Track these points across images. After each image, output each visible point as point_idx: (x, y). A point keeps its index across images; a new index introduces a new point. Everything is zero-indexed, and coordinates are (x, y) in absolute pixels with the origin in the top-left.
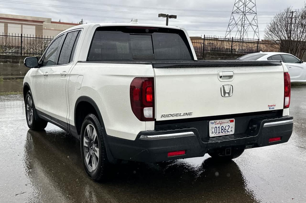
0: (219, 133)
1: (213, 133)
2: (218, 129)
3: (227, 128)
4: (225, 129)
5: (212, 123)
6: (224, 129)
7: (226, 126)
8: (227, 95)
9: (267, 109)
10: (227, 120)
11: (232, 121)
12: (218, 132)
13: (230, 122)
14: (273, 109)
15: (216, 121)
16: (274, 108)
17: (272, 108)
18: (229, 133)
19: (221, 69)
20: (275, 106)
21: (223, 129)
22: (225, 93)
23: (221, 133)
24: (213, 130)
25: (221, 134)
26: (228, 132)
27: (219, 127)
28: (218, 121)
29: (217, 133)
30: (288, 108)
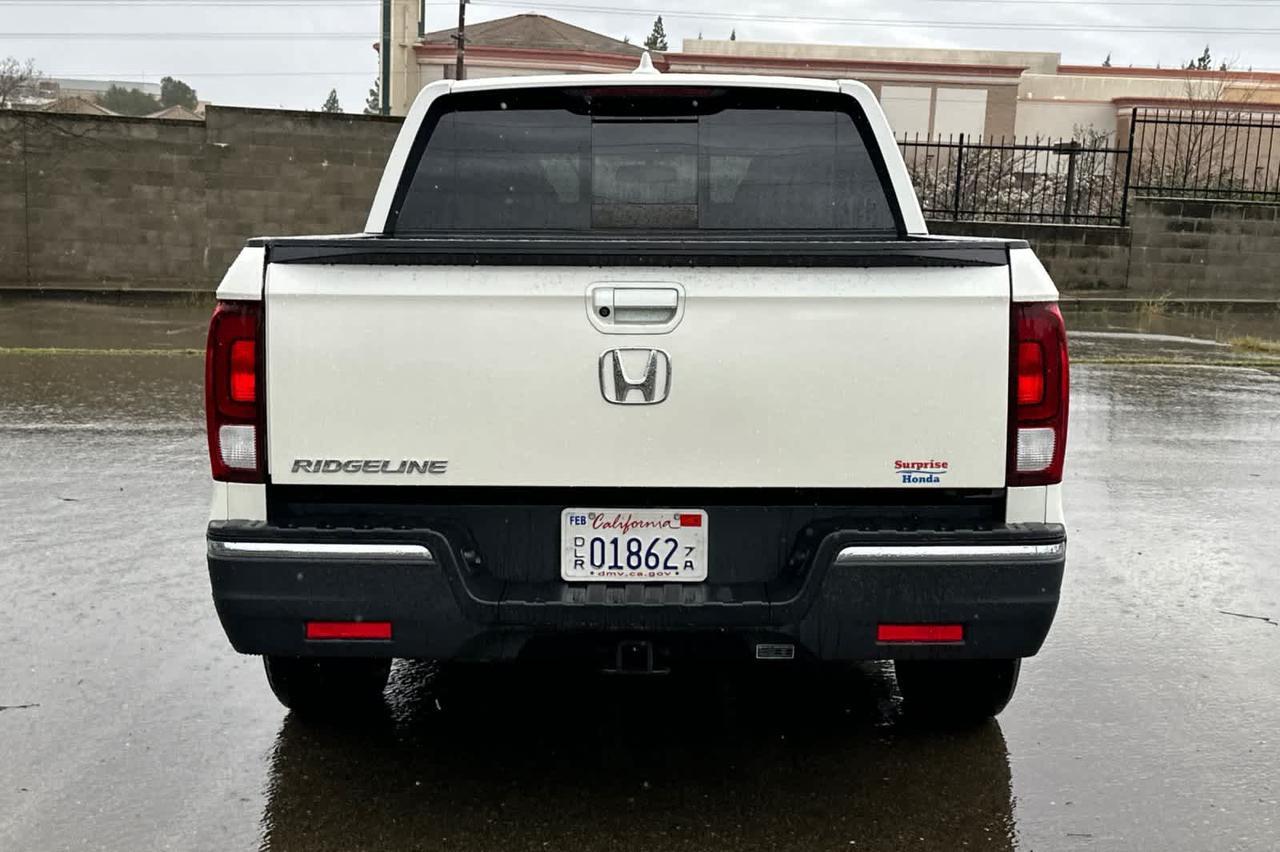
0: (616, 566)
1: (578, 563)
2: (609, 548)
3: (661, 550)
4: (649, 554)
5: (575, 520)
6: (643, 554)
7: (657, 540)
8: (634, 396)
9: (894, 480)
10: (668, 513)
11: (687, 521)
12: (610, 561)
13: (682, 524)
14: (930, 480)
15: (597, 511)
16: (937, 480)
17: (927, 476)
18: (673, 572)
19: (609, 274)
20: (941, 469)
21: (637, 554)
22: (622, 388)
23: (627, 570)
24: (585, 552)
25: (626, 575)
26: (666, 567)
27: (615, 542)
28: (609, 514)
29: (605, 568)
30: (1046, 485)
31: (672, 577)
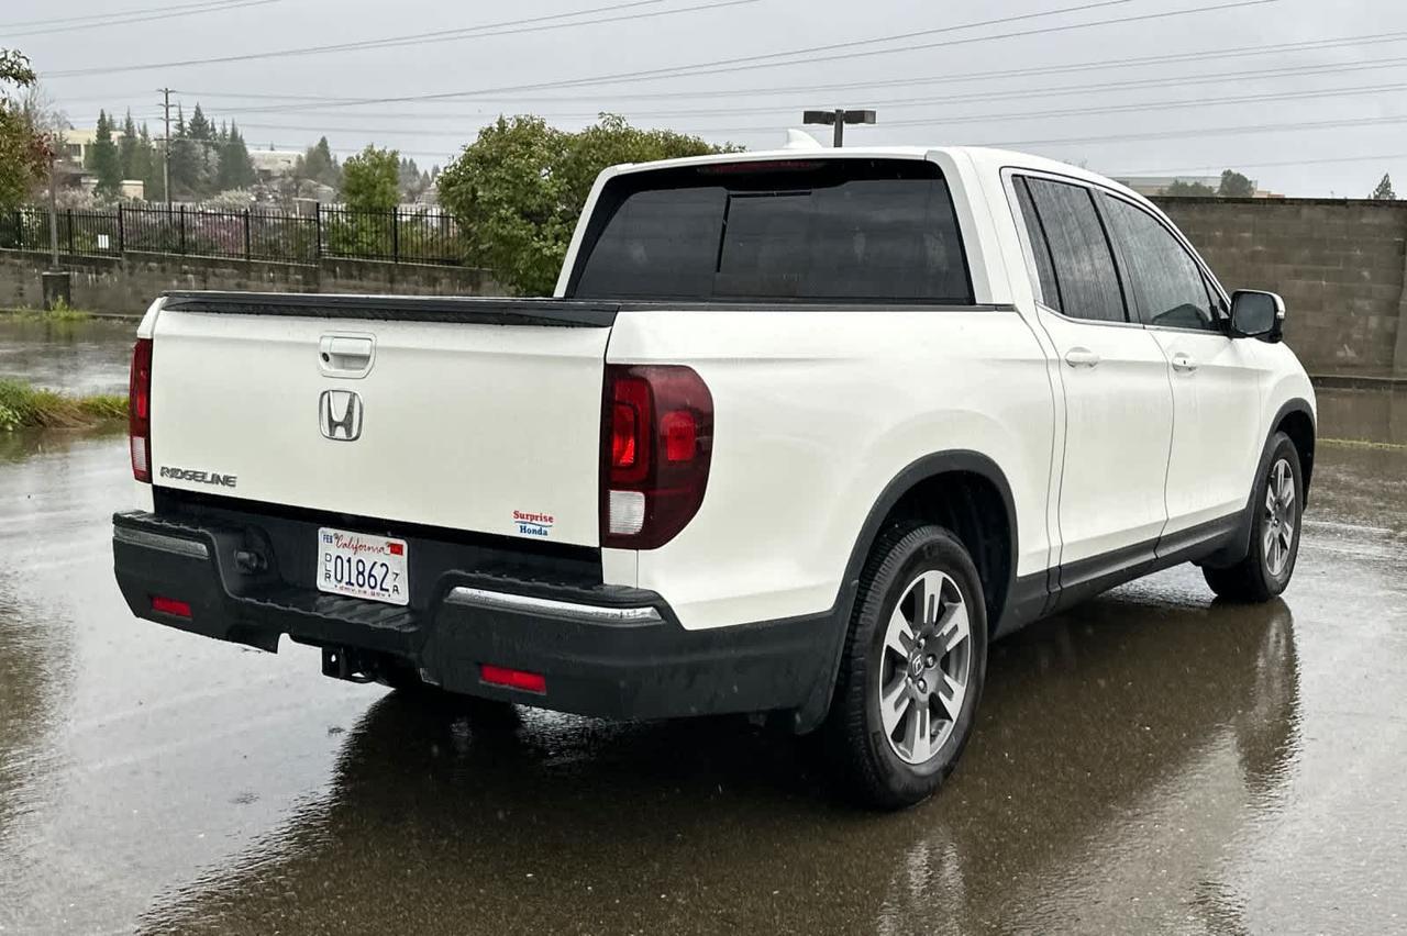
0: (349, 583)
1: (328, 576)
2: (346, 565)
3: (379, 572)
4: (370, 575)
5: (329, 539)
6: (366, 574)
7: (375, 563)
9: (512, 530)
10: (381, 541)
11: (396, 550)
12: (346, 579)
13: (392, 552)
14: (540, 532)
15: (340, 532)
16: (546, 533)
17: (538, 528)
18: (386, 593)
20: (549, 523)
21: (362, 573)
22: (333, 425)
23: (356, 587)
24: (331, 567)
25: (355, 592)
26: (382, 589)
27: (349, 561)
28: (347, 535)
29: (343, 584)
30: (637, 550)
31: (385, 598)
